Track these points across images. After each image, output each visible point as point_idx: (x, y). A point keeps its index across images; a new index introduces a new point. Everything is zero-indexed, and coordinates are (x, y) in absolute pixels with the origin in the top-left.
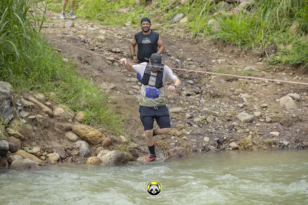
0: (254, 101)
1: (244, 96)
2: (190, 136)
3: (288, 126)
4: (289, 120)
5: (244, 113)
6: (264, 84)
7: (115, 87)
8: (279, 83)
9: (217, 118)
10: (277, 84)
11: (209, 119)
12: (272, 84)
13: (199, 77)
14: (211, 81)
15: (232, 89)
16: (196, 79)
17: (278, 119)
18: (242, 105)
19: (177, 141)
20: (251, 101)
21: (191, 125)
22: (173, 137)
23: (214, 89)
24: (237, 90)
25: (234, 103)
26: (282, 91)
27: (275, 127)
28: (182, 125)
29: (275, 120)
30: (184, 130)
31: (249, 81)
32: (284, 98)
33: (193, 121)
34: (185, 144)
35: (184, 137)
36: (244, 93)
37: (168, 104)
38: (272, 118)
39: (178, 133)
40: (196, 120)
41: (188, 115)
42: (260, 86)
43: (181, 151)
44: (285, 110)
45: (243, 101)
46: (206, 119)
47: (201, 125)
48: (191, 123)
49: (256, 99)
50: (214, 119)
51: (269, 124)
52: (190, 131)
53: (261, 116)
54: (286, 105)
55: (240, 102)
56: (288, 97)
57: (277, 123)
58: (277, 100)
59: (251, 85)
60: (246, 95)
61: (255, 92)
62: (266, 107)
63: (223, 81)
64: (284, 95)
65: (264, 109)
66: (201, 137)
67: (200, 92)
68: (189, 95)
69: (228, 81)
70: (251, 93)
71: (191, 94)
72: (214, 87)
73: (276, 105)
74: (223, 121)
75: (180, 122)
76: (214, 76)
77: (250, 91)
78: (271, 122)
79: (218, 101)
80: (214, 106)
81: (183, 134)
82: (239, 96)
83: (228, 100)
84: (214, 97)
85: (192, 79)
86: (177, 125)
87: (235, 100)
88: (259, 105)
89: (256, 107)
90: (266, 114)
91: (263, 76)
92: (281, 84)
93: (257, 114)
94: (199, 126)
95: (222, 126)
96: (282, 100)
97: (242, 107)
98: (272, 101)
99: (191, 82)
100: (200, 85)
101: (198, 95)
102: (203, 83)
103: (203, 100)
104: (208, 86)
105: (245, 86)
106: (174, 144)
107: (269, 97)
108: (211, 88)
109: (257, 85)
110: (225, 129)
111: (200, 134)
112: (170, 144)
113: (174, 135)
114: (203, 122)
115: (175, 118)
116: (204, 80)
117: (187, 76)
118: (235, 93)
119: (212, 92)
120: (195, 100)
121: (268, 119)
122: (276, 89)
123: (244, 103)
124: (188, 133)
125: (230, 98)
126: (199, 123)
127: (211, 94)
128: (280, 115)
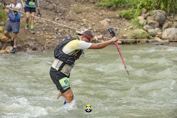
0: (89, 22)
1: (84, 20)
2: (56, 39)
3: (105, 34)
4: (105, 31)
5: (83, 28)
6: (94, 15)
7: (23, 16)
8: (101, 14)
9: (70, 30)
10: (100, 15)
11: (66, 30)
12: (97, 15)
13: (64, 12)
14: (69, 14)
15: (79, 17)
16: (63, 12)
17: (100, 31)
18: (83, 24)
19: (49, 41)
20: (87, 22)
21: (57, 34)
22: (47, 39)
23: (70, 17)
24: (81, 17)
25: (79, 23)
26: (102, 18)
27: (98, 34)
28: (52, 34)
29: (98, 31)
30: (53, 36)
31: (87, 13)
32: (103, 21)
33: (58, 31)
34: (53, 43)
35: (53, 39)
36: (84, 19)
37: (47, 24)
38: (97, 30)
39: (50, 37)
40: (60, 31)
41: (56, 29)
42: (92, 16)
43: (50, 46)
44: (103, 26)
45: (84, 22)
46: (64, 31)
47: (62, 33)
48: (57, 32)
49: (90, 21)
50: (69, 31)
51: (95, 33)
52: (56, 36)
53: (92, 29)
54: (104, 24)
55: (82, 23)
56: (105, 20)
57: (99, 33)
58: (100, 22)
59: (88, 15)
60: (85, 20)
61: (89, 18)
62: (94, 25)
63: (75, 13)
64: (103, 20)
65: (93, 26)
66: (61, 39)
67: (64, 18)
68: (58, 20)
69: (77, 13)
70: (87, 19)
71: (59, 19)
72: (70, 16)
73: (99, 24)
74: (73, 31)
75: (52, 32)
76: (71, 12)
77: (87, 18)
78: (96, 32)
79: (72, 23)
80: (69, 24)
81: (53, 38)
82: (82, 20)
83: (77, 22)
84: (70, 21)
85: (61, 13)
86: (50, 34)
87: (80, 22)
88: (91, 24)
89: (89, 25)
90: (94, 28)
91: (94, 11)
92: (102, 15)
93: (90, 28)
94: (61, 34)
95: (72, 34)
96: (102, 22)
97: (83, 25)
98: (97, 22)
99: (60, 14)
100: (64, 16)
101: (63, 20)
102: (66, 14)
103: (64, 22)
104: (68, 16)
105: (85, 15)
106: (47, 43)
107: (96, 20)
108: (69, 17)
109: (91, 15)
110: (74, 35)
111: (61, 38)
112: (46, 43)
113: (48, 38)
114: (63, 32)
115: (49, 30)
116: (66, 13)
117: (58, 11)
118: (80, 19)
119: (69, 18)
120: (61, 22)
121: (95, 31)
122: (100, 17)
123: (84, 23)
124: (55, 37)
125: (78, 21)
126: (61, 33)
127: (69, 20)
128: (100, 28)
